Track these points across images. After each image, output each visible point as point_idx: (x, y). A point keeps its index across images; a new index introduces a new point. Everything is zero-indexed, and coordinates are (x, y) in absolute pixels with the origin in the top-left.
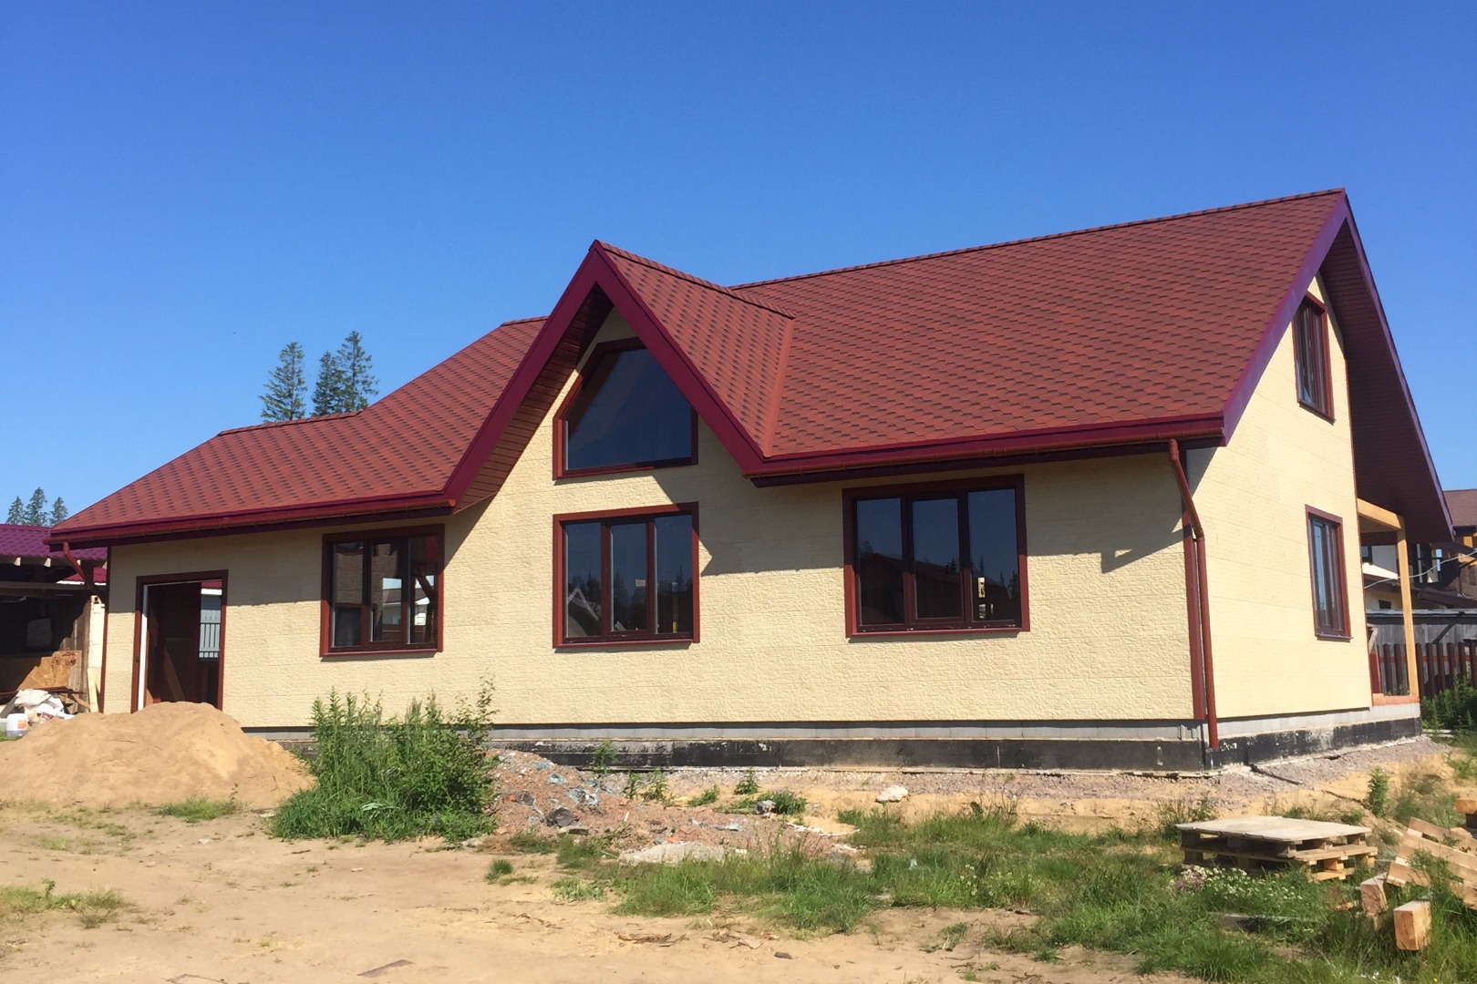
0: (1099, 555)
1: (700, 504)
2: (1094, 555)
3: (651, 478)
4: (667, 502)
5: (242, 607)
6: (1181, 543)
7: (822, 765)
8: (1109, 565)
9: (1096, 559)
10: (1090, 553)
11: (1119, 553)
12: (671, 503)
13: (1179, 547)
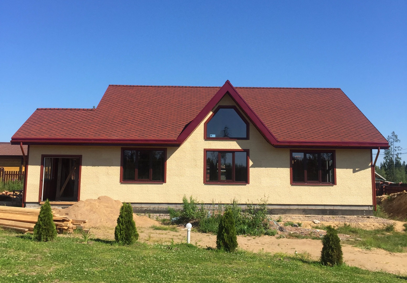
0: (352, 169)
1: (250, 150)
2: (351, 169)
3: (235, 142)
4: (240, 148)
5: (88, 167)
6: (371, 168)
7: (283, 214)
8: (354, 171)
9: (352, 170)
10: (350, 169)
11: (357, 169)
12: (241, 149)
13: (370, 169)
